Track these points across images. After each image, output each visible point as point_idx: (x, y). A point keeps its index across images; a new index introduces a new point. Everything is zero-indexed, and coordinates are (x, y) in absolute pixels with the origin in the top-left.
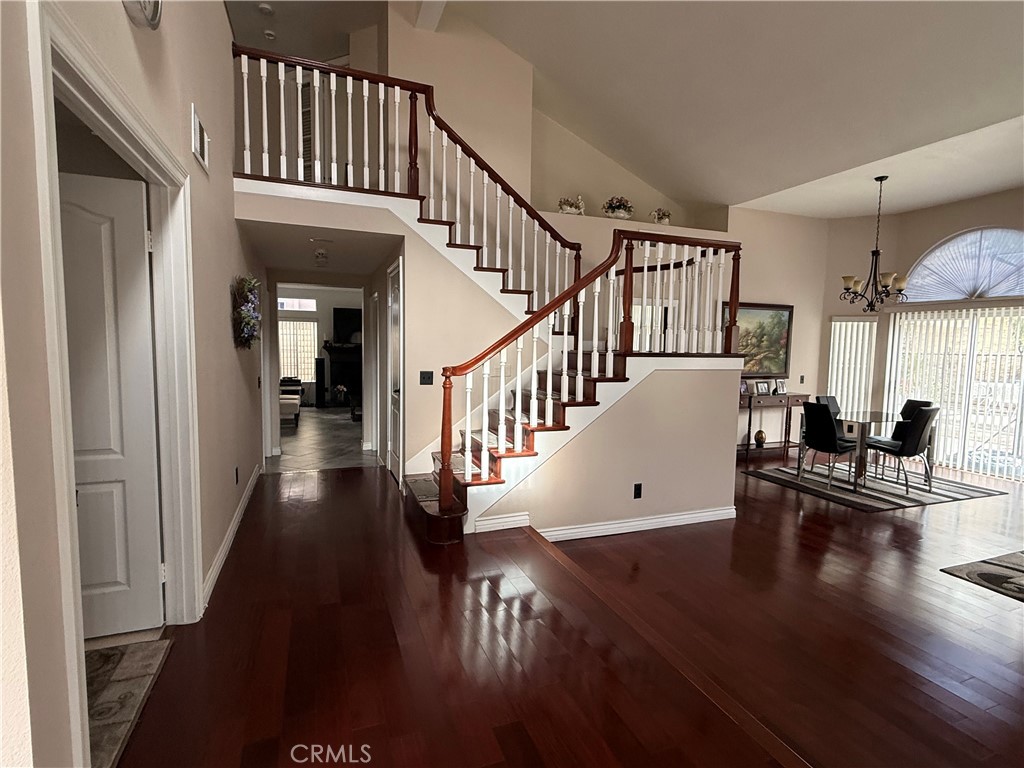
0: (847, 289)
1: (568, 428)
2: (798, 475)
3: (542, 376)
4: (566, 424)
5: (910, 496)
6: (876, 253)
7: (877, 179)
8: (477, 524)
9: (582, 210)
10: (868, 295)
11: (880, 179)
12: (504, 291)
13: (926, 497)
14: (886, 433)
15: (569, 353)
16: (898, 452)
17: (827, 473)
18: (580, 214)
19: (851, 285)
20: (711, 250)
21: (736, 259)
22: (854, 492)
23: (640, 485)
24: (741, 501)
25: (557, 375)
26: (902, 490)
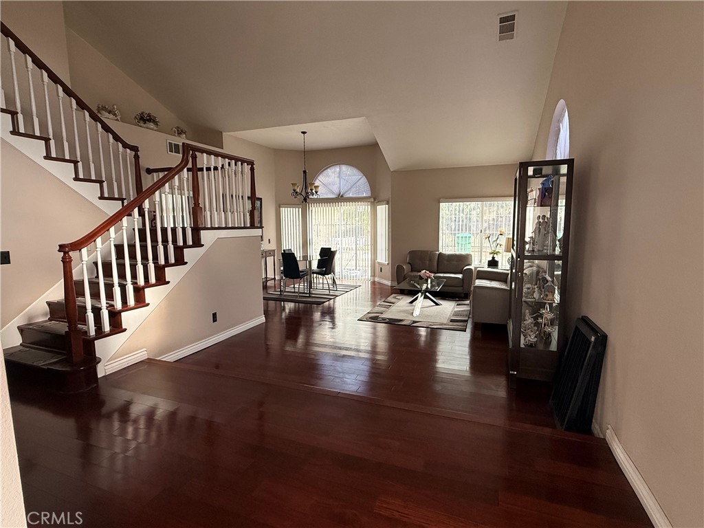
0: (295, 190)
1: (169, 282)
2: (281, 294)
3: (119, 248)
4: (167, 280)
5: (331, 294)
6: (305, 172)
7: (302, 132)
8: (106, 368)
9: (119, 118)
10: (304, 193)
11: (304, 133)
12: (77, 179)
13: (337, 293)
14: (315, 266)
15: (139, 229)
16: (323, 274)
17: (293, 290)
18: (117, 120)
19: (296, 188)
20: (233, 161)
21: (252, 170)
22: (310, 297)
23: (216, 313)
24: (266, 313)
25: (132, 247)
26: (327, 292)
